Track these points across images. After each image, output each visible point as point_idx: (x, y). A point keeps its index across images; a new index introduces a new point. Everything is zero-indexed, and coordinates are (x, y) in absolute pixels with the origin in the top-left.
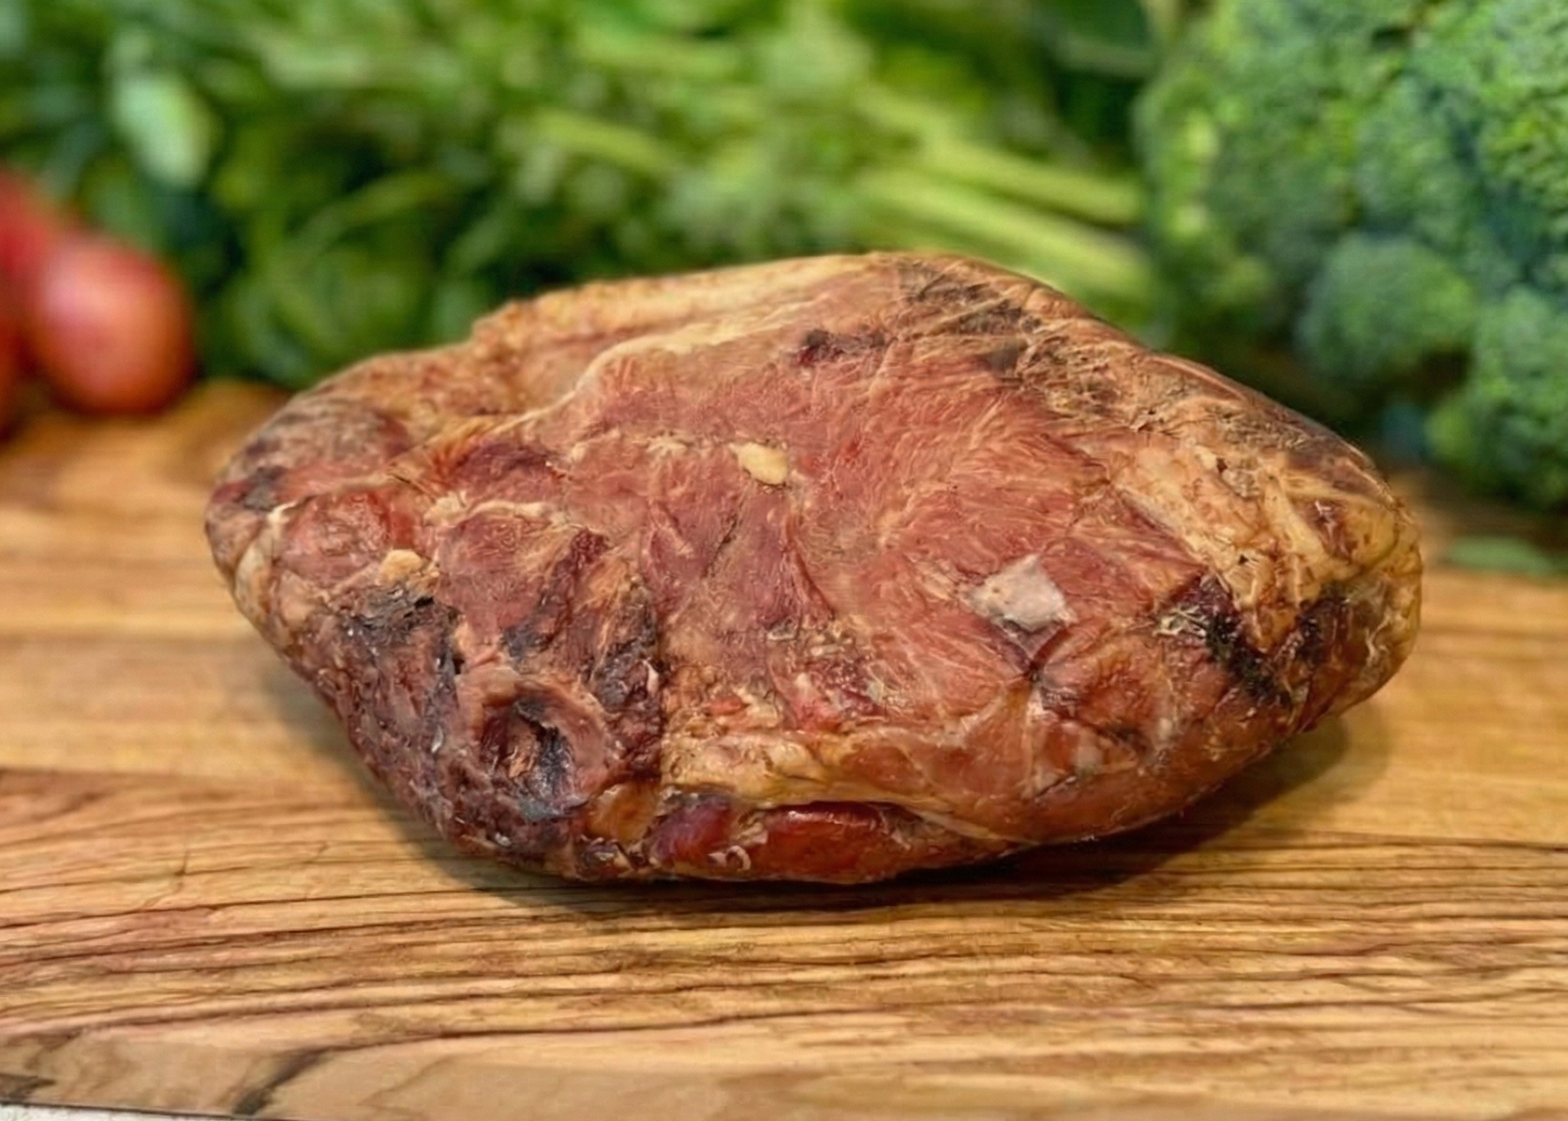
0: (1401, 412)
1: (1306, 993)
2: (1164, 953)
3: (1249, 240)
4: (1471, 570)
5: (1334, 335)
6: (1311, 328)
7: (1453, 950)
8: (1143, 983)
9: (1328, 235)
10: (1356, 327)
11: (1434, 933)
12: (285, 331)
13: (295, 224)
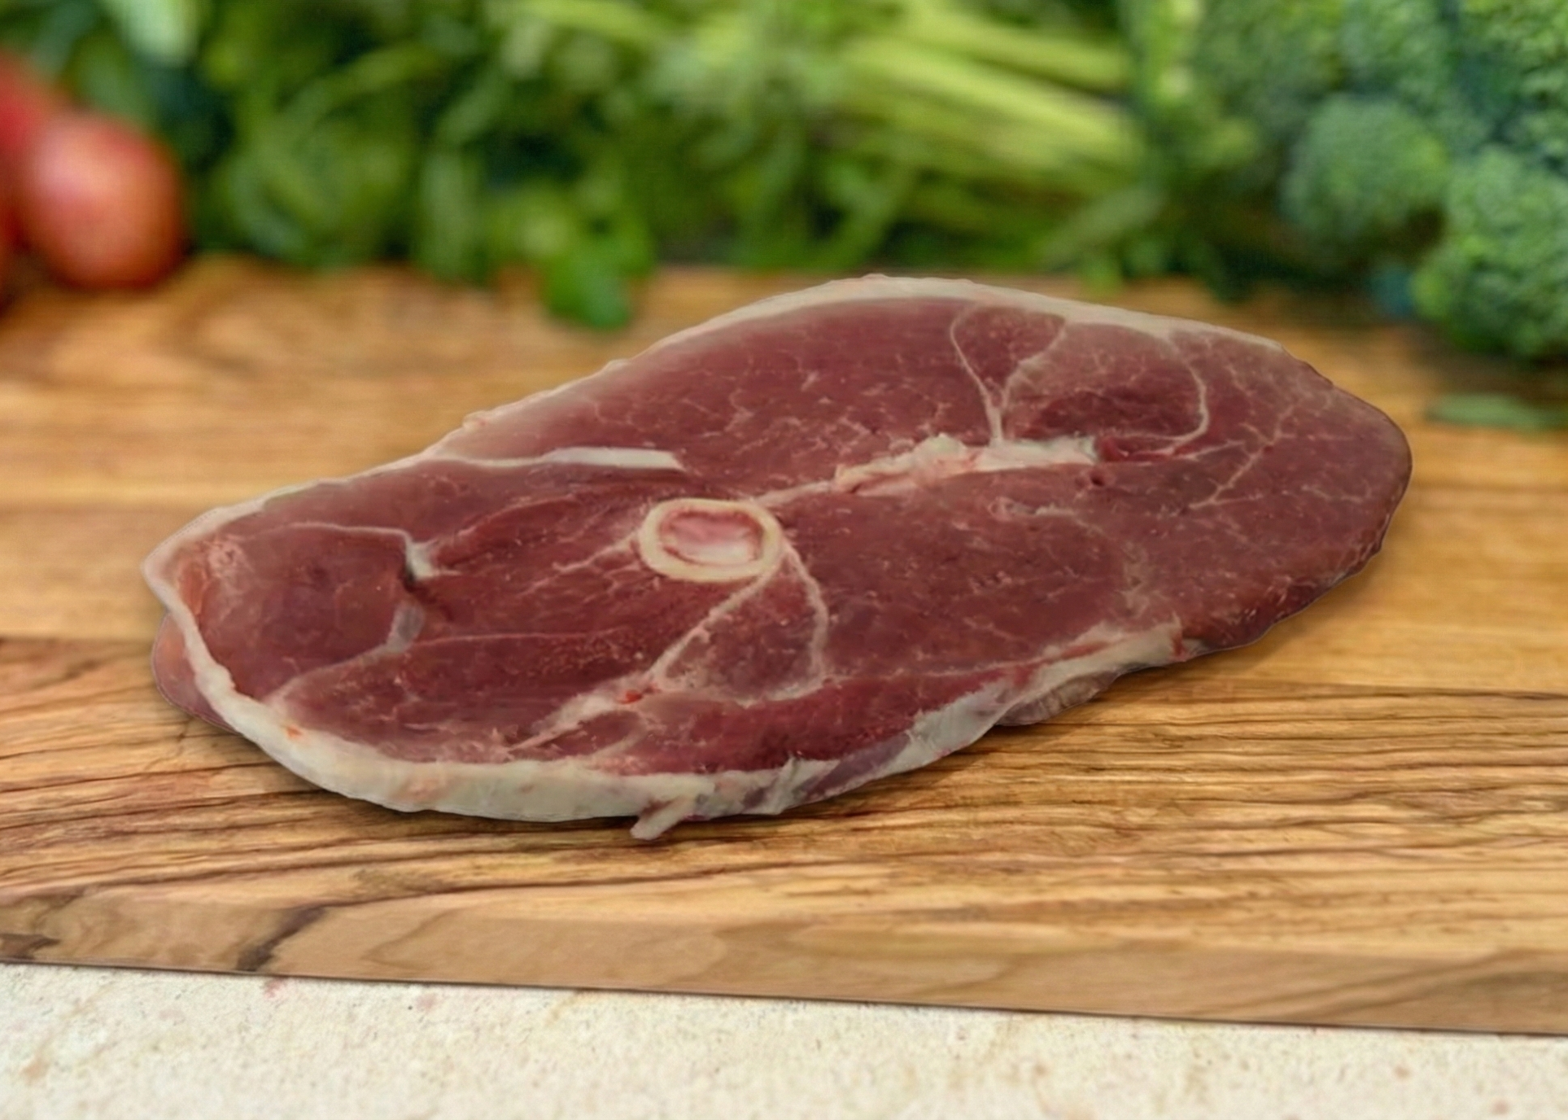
0: (1387, 271)
1: (1286, 840)
2: (1144, 802)
3: (1233, 102)
4: (1462, 426)
5: (1320, 197)
6: (1297, 188)
7: (1430, 798)
8: (1124, 832)
9: (1314, 97)
10: (1343, 187)
11: (1414, 781)
12: (276, 205)
13: (284, 99)
